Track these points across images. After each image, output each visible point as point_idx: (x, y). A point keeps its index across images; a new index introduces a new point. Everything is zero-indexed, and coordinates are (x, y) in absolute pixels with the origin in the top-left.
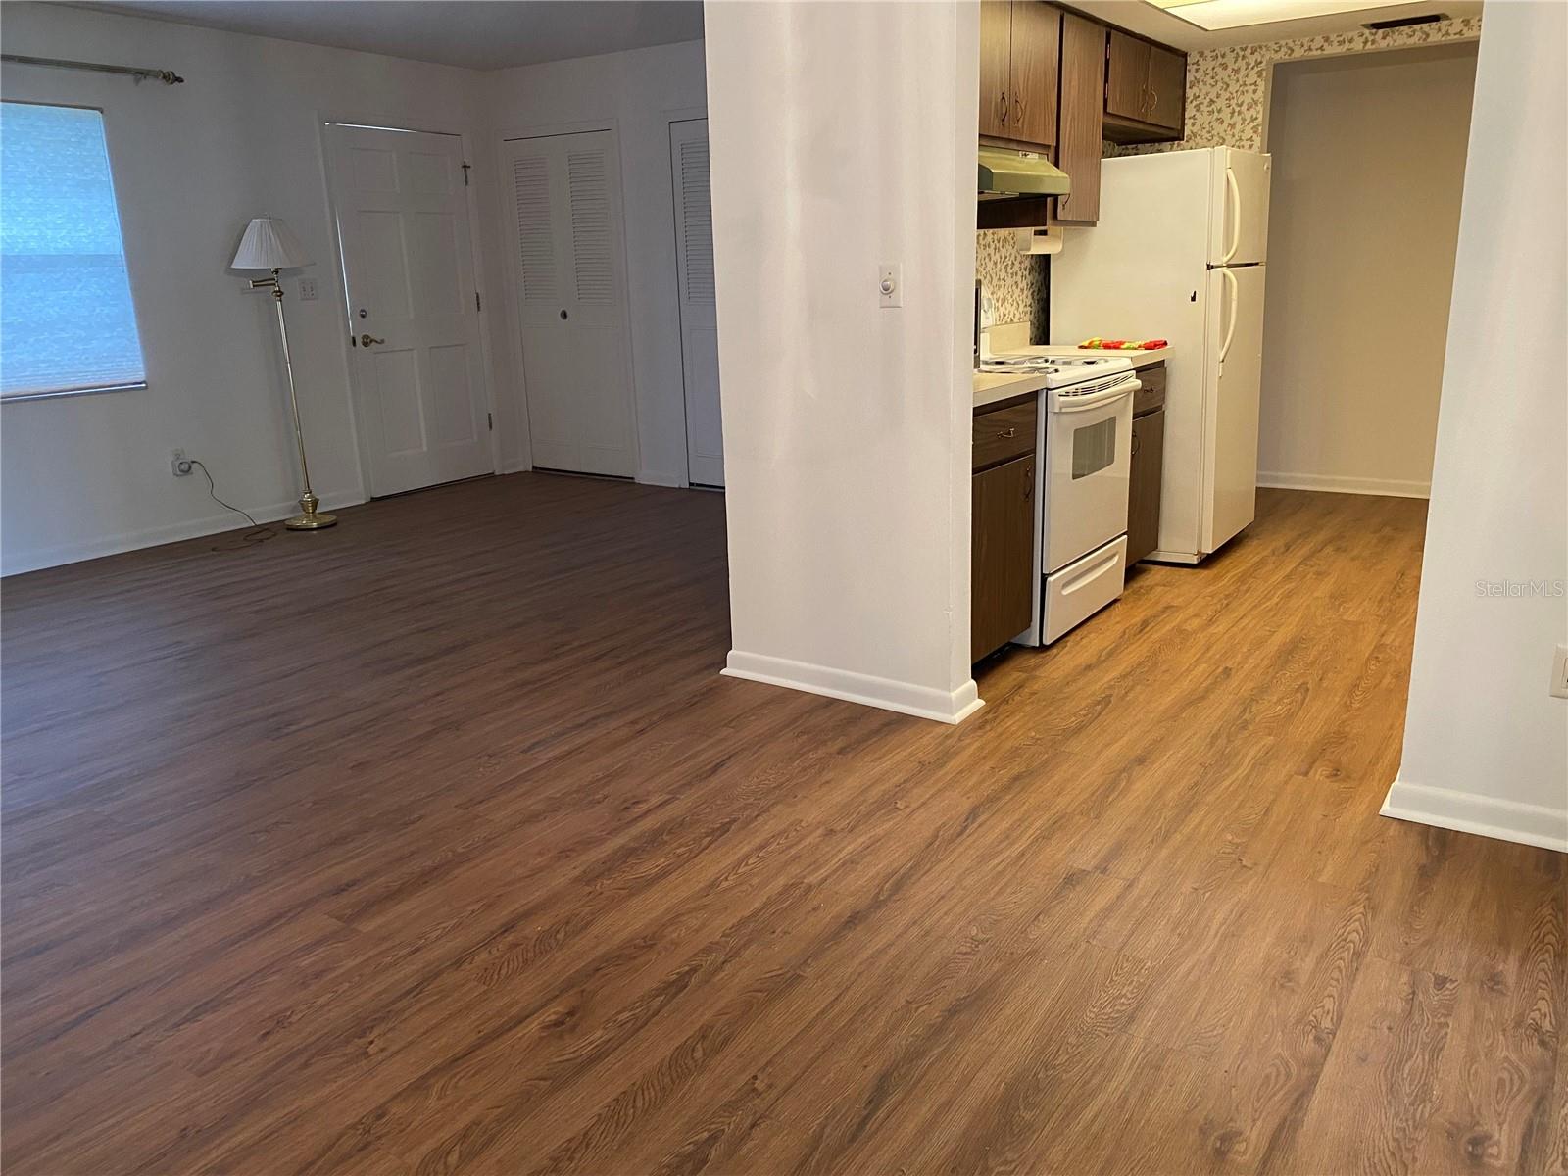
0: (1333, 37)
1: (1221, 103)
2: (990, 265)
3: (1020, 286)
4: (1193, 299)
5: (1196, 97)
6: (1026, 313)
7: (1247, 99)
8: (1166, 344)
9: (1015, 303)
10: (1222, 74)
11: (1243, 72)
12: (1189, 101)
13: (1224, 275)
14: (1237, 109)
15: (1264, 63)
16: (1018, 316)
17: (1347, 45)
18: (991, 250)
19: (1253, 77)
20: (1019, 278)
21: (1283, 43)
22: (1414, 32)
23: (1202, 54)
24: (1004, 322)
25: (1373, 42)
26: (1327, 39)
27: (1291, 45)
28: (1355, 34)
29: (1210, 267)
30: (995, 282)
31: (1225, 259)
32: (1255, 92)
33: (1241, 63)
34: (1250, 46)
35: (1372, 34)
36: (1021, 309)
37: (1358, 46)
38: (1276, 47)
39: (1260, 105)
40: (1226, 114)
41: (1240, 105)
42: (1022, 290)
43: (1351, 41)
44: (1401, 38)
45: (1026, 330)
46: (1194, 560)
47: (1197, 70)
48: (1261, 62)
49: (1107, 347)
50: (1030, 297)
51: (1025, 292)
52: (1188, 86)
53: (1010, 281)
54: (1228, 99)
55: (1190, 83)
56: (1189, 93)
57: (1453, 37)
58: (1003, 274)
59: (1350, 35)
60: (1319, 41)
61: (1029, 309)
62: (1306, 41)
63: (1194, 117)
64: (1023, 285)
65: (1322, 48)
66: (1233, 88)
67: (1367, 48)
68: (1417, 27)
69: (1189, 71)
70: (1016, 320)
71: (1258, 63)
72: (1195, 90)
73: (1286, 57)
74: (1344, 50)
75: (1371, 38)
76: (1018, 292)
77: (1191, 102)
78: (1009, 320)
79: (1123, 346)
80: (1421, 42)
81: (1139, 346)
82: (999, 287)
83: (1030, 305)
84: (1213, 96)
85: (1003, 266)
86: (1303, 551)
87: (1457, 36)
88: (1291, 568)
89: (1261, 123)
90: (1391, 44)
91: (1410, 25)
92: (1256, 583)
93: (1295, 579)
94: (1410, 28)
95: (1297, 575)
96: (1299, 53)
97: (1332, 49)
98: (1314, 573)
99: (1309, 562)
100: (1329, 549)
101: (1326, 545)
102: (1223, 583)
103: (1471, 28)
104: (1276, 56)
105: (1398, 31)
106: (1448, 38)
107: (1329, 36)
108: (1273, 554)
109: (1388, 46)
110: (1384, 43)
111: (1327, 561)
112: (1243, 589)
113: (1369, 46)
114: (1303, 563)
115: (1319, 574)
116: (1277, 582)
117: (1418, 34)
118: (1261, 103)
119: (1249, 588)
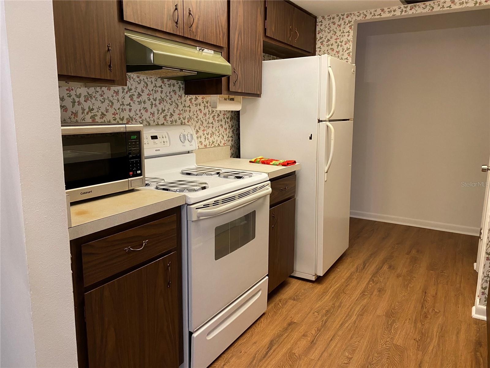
0: (386, 9)
1: (333, 41)
2: (201, 116)
3: (224, 126)
4: (311, 138)
5: (321, 38)
6: (229, 141)
7: (345, 39)
8: (295, 162)
9: (221, 136)
10: (333, 27)
11: (342, 26)
12: (318, 40)
13: (327, 126)
14: (340, 44)
15: (353, 22)
16: (223, 142)
17: (393, 13)
18: (202, 107)
19: (347, 29)
20: (223, 123)
21: (361, 12)
23: (323, 17)
24: (213, 146)
25: (406, 11)
26: (383, 10)
27: (365, 13)
28: (396, 7)
29: (319, 121)
30: (205, 124)
31: (328, 117)
32: (348, 36)
33: (342, 22)
34: (346, 14)
35: (405, 7)
36: (225, 138)
37: (398, 13)
38: (358, 14)
39: (351, 42)
40: (335, 47)
41: (341, 42)
42: (226, 129)
43: (394, 11)
45: (227, 150)
46: (313, 279)
47: (321, 25)
48: (351, 22)
49: (263, 163)
50: (231, 133)
51: (228, 130)
52: (317, 32)
53: (216, 124)
54: (336, 39)
55: (318, 31)
56: (318, 36)
57: (446, 9)
58: (211, 120)
59: (394, 8)
60: (379, 11)
61: (231, 139)
62: (372, 11)
63: (320, 48)
64: (227, 126)
65: (380, 15)
66: (338, 33)
69: (318, 26)
70: (221, 145)
71: (350, 22)
72: (321, 35)
73: (363, 19)
74: (391, 15)
75: (404, 9)
76: (222, 130)
77: (319, 40)
78: (217, 145)
79: (271, 163)
80: (430, 11)
81: (279, 164)
82: (209, 127)
83: (232, 137)
84: (329, 37)
85: (211, 116)
86: (372, 268)
87: (448, 8)
88: (366, 283)
89: (351, 51)
90: (414, 13)
91: (425, 2)
92: (345, 298)
93: (366, 295)
94: (424, 4)
95: (368, 291)
96: (369, 17)
97: (386, 15)
98: (377, 289)
99: (375, 279)
100: (385, 267)
101: (384, 263)
102: (327, 298)
103: (455, 4)
104: (358, 19)
105: (418, 6)
106: (444, 9)
107: (384, 8)
108: (357, 271)
109: (413, 13)
110: (410, 12)
111: (384, 278)
112: (337, 304)
113: (403, 13)
114: (372, 280)
115: (380, 291)
116: (356, 299)
117: (428, 7)
118: (351, 41)
119: (341, 303)
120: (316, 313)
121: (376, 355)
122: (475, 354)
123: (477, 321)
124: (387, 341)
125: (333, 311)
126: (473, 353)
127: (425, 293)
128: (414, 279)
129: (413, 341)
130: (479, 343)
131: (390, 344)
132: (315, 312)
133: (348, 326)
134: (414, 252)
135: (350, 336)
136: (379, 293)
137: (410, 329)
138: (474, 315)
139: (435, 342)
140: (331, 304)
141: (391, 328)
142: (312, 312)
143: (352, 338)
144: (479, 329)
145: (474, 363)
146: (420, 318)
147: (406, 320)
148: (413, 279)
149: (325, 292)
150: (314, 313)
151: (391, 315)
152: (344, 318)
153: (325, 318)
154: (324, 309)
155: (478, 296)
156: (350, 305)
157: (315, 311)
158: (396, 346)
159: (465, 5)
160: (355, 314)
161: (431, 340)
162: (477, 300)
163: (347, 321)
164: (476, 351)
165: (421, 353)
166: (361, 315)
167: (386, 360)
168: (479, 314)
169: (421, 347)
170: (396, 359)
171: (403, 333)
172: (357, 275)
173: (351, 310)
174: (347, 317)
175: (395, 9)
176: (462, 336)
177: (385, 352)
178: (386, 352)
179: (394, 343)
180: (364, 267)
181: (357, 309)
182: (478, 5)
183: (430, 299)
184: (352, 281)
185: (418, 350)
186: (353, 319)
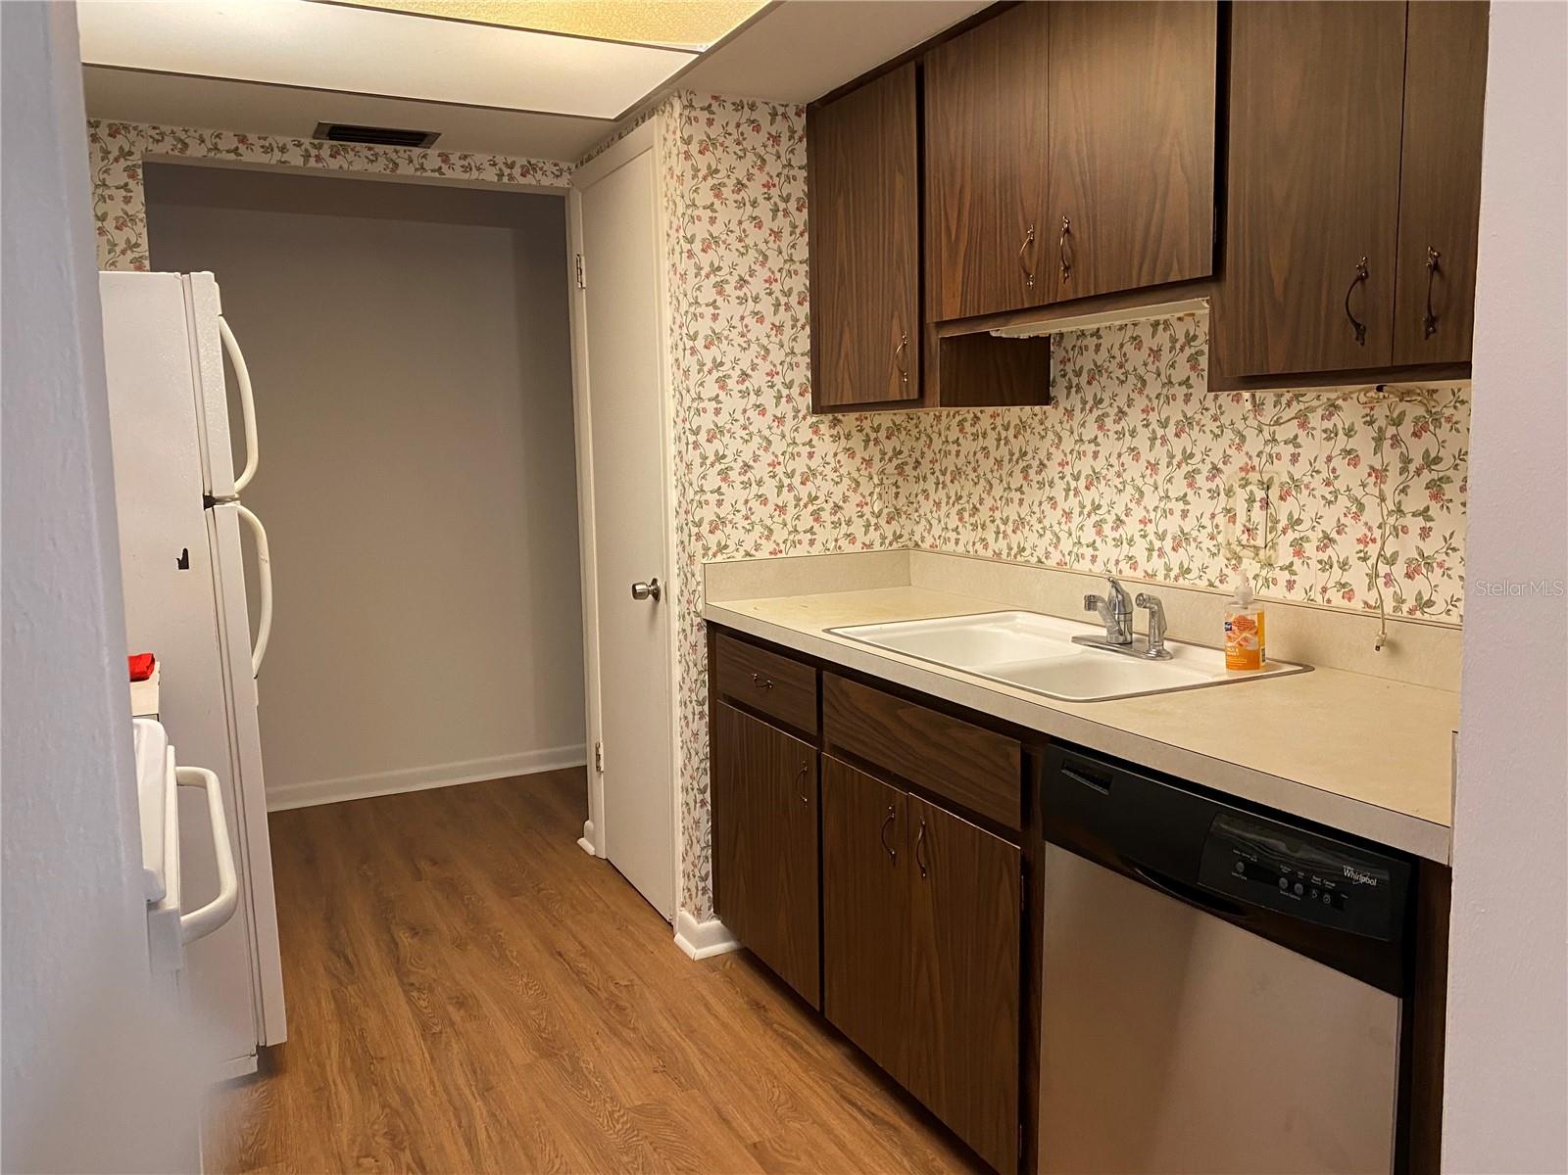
0: (252, 138)
4: (184, 564)
13: (241, 518)
15: (137, 155)
17: (277, 155)
21: (165, 129)
22: (376, 155)
25: (318, 158)
26: (243, 140)
27: (182, 135)
28: (288, 140)
32: (127, 200)
34: (105, 123)
35: (314, 146)
37: (295, 158)
38: (152, 133)
39: (140, 224)
43: (283, 149)
44: (358, 161)
46: (254, 1067)
48: (130, 153)
57: (429, 174)
59: (282, 140)
60: (229, 141)
62: (206, 133)
65: (235, 152)
67: (309, 165)
68: (380, 148)
71: (125, 154)
73: (176, 152)
74: (272, 161)
75: (313, 152)
80: (388, 172)
86: (373, 955)
87: (437, 175)
88: (405, 1007)
89: (147, 254)
90: (345, 166)
91: (371, 145)
92: (395, 1072)
93: (441, 1032)
94: (370, 149)
95: (435, 1020)
96: (196, 151)
97: (253, 157)
98: (451, 1004)
99: (412, 979)
100: (404, 938)
101: (389, 930)
102: (345, 1097)
103: (451, 167)
104: (160, 149)
105: (353, 150)
106: (424, 174)
107: (247, 134)
108: (340, 983)
109: (341, 167)
110: (334, 164)
111: (434, 967)
112: (395, 1100)
113: (312, 162)
114: (408, 988)
115: (461, 1004)
116: (427, 1055)
117: (382, 161)
118: (141, 220)
119: (402, 1092)
120: (362, 1161)
121: (625, 1159)
122: (776, 1031)
123: (710, 962)
124: (611, 1113)
125: (405, 1125)
126: (770, 1033)
127: (560, 955)
128: (502, 934)
129: (655, 1077)
130: (757, 1006)
131: (624, 1114)
132: (358, 1158)
133: (489, 1137)
134: (425, 866)
135: (523, 1158)
136: (466, 1011)
137: (623, 1053)
138: (697, 953)
139: (693, 1052)
140: (376, 1108)
141: (586, 1077)
142: (349, 1163)
143: (531, 1159)
144: (727, 976)
145: (790, 1049)
146: (613, 1017)
147: (594, 1041)
148: (500, 936)
149: (321, 1091)
150: (359, 1165)
151: (553, 1048)
152: (454, 1124)
153: (406, 1157)
154: (374, 1135)
155: (683, 906)
156: (432, 1082)
157: (355, 1154)
158: (639, 1110)
159: (475, 174)
160: (470, 1097)
161: (682, 1050)
162: (684, 916)
163: (471, 1126)
164: (768, 1024)
165: (696, 1090)
166: (485, 1090)
167: (656, 1156)
168: (705, 946)
169: (683, 1080)
170: (673, 1139)
171: (622, 1073)
172: (353, 993)
173: (446, 1090)
174: (457, 1117)
175: (285, 144)
176: (720, 1009)
177: (634, 1139)
178: (637, 1135)
179: (628, 1106)
180: (348, 962)
181: (461, 1081)
182: (505, 179)
183: (583, 964)
184: (359, 1016)
185: (687, 1090)
186: (482, 1115)
